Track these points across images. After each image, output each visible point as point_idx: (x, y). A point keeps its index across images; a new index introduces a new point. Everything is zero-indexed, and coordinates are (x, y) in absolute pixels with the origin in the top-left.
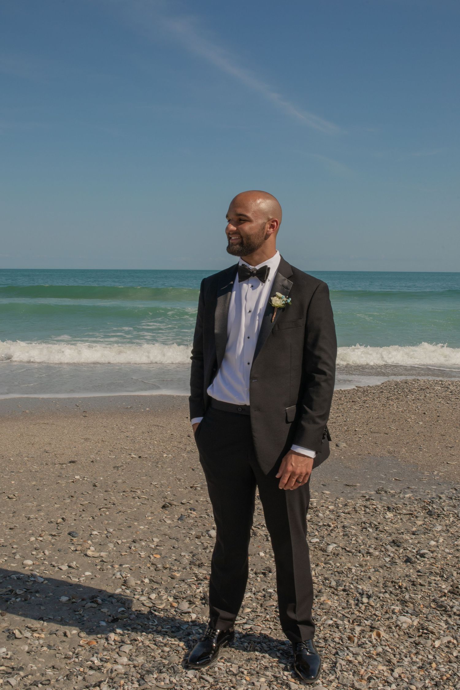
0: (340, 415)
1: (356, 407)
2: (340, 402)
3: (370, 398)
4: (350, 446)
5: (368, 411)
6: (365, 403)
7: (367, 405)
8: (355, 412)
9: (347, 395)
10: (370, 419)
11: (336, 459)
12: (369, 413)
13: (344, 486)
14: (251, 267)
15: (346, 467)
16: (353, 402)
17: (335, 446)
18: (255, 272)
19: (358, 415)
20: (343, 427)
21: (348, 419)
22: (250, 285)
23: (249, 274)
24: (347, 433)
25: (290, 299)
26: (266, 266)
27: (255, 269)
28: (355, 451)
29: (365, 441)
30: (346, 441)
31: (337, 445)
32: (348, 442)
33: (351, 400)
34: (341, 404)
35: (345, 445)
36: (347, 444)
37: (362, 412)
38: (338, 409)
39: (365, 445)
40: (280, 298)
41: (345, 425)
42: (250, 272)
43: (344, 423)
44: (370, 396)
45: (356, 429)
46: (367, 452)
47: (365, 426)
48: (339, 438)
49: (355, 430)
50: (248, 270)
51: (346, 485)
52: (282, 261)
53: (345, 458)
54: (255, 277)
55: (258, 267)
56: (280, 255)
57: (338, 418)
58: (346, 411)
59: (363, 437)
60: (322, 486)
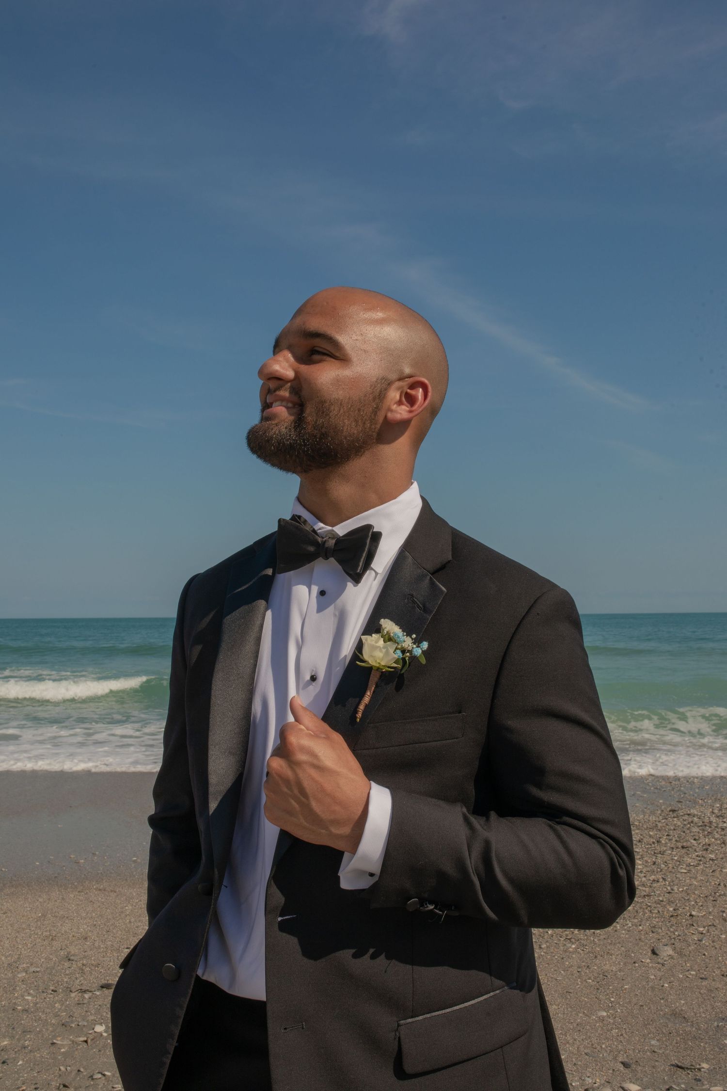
0: (659, 876)
1: (689, 860)
2: (658, 848)
3: (716, 839)
4: (680, 954)
5: (714, 868)
6: (707, 850)
7: (713, 856)
8: (689, 871)
9: (671, 833)
10: (720, 888)
11: (653, 988)
12: (717, 873)
13: (674, 1069)
14: (321, 527)
15: (674, 1014)
16: (683, 847)
17: (650, 953)
18: (331, 543)
19: (696, 878)
20: (664, 907)
21: (675, 888)
22: (315, 589)
23: (311, 549)
24: (673, 920)
25: (425, 645)
26: (369, 527)
27: (333, 535)
28: (692, 969)
29: (713, 942)
30: (673, 941)
31: (654, 952)
32: (678, 945)
33: (680, 845)
34: (662, 853)
35: (671, 952)
36: (674, 949)
37: (703, 871)
38: (654, 863)
39: (714, 952)
40: (389, 638)
41: (670, 902)
42: (315, 543)
43: (667, 895)
44: (717, 836)
45: (693, 913)
46: (718, 972)
47: (710, 904)
48: (658, 933)
49: (691, 915)
50: (311, 537)
51: (678, 1066)
52: (427, 514)
53: (671, 988)
54: (332, 560)
55: (341, 530)
56: (422, 497)
57: (655, 885)
58: (670, 869)
59: (708, 931)
60: (622, 1068)
